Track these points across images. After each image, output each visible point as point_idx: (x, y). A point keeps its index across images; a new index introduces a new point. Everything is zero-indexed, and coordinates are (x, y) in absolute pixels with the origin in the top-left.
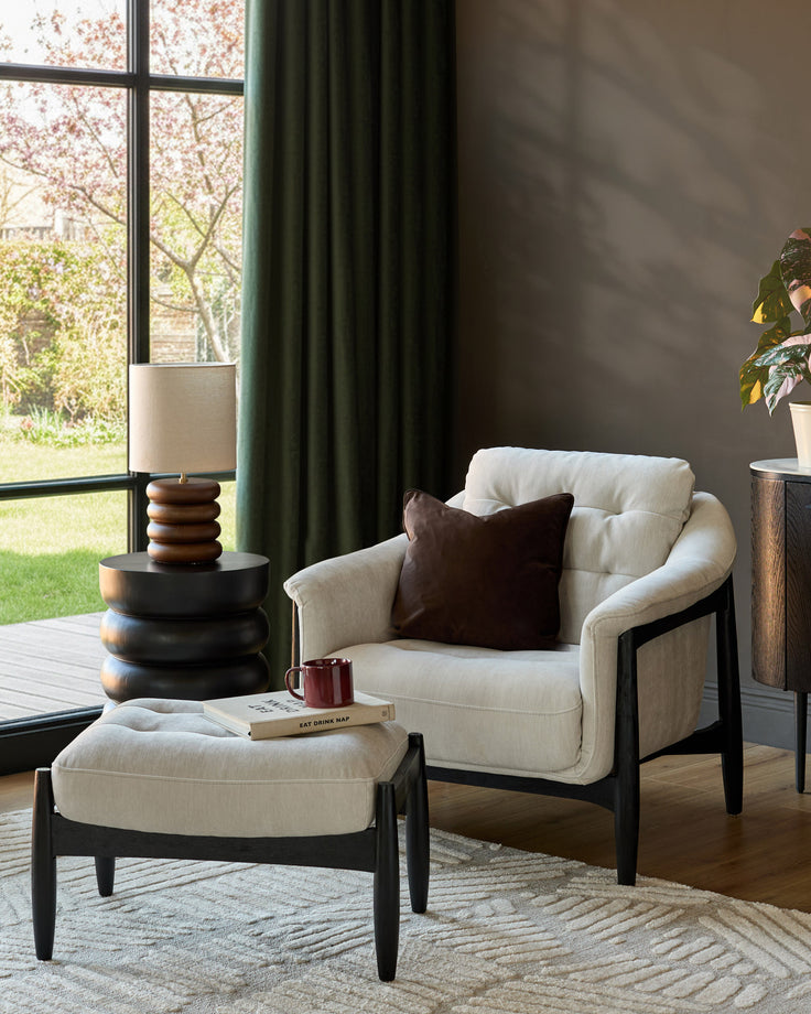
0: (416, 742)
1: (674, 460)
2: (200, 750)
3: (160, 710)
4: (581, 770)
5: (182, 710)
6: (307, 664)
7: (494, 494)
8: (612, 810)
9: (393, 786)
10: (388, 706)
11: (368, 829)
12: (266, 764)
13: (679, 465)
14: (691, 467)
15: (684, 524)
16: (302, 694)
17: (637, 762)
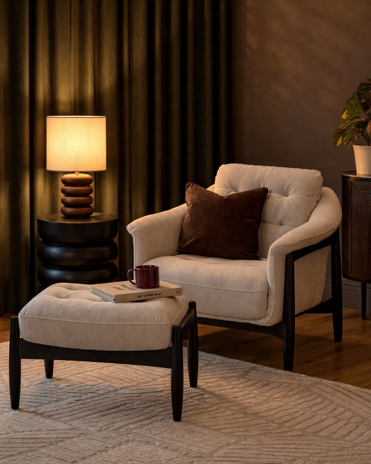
0: (192, 305)
1: (313, 171)
2: (89, 308)
3: (70, 289)
4: (267, 319)
5: (81, 289)
6: (137, 267)
7: (229, 186)
8: (282, 338)
9: (180, 327)
10: (179, 289)
11: (168, 348)
12: (120, 315)
13: (315, 173)
14: (322, 175)
15: (318, 202)
16: (135, 282)
17: (294, 316)
